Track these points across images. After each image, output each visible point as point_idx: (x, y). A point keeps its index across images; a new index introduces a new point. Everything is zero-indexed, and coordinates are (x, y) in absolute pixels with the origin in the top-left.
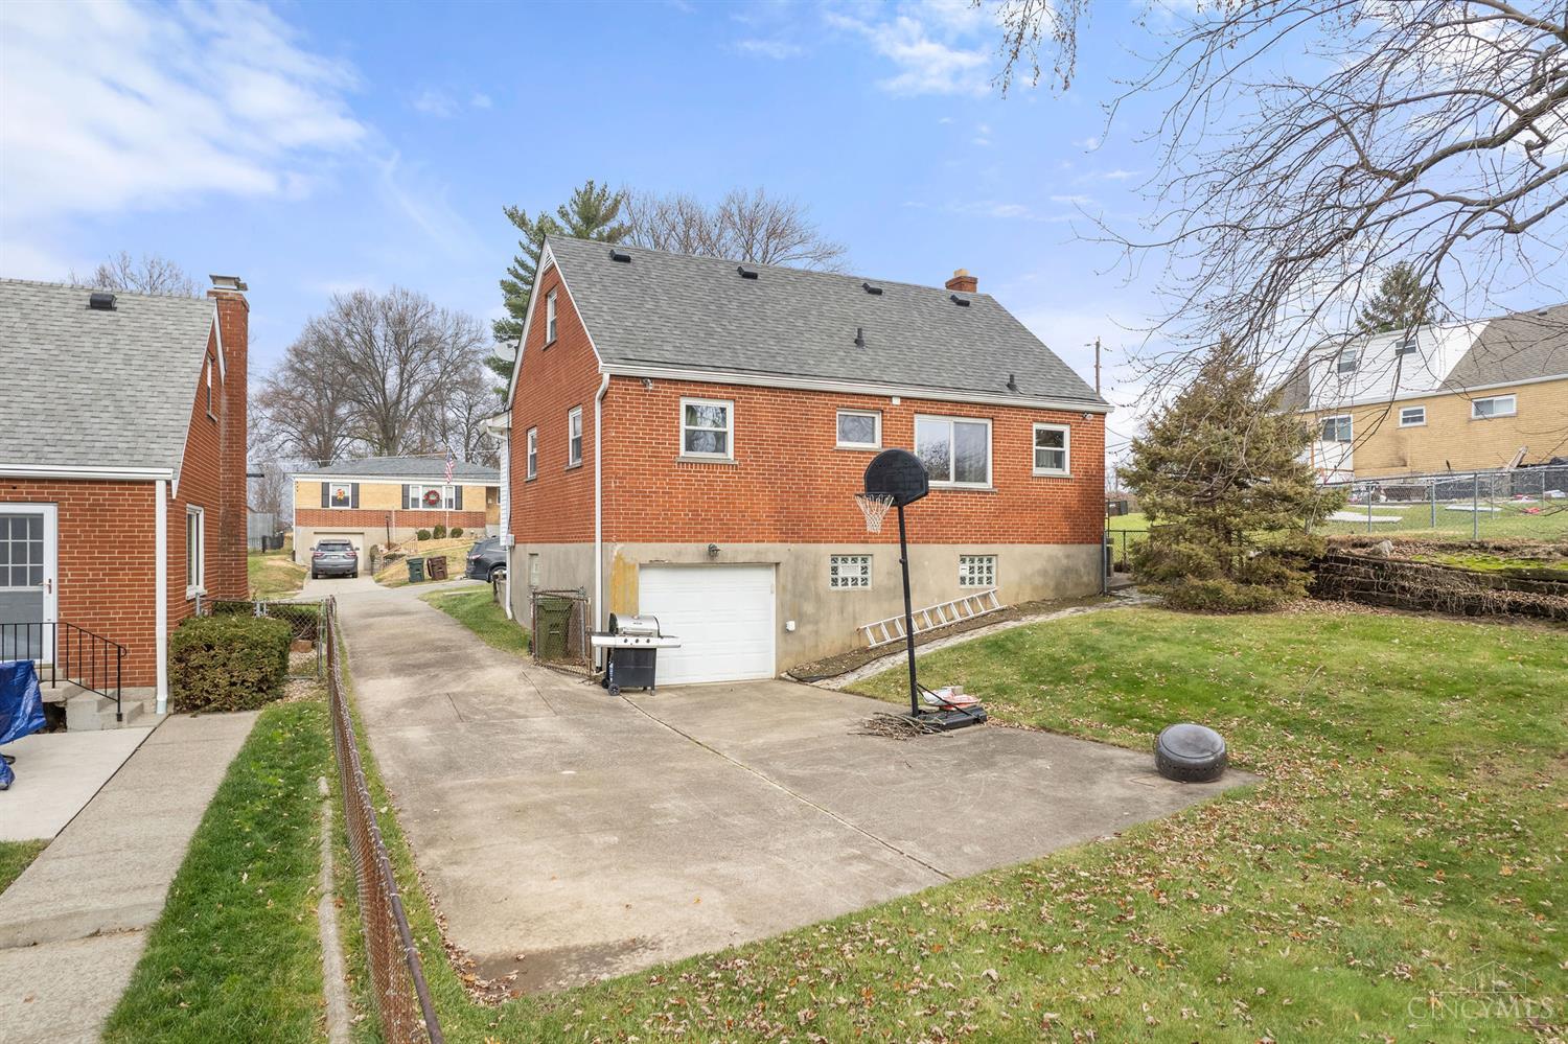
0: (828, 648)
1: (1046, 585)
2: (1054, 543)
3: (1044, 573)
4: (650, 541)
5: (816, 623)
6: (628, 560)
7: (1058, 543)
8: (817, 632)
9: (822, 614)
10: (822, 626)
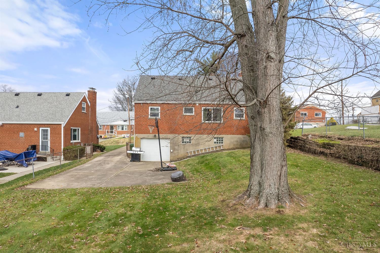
0: (181, 156)
1: (237, 144)
2: (240, 135)
3: (237, 141)
4: (143, 134)
5: (178, 150)
6: (138, 137)
7: (241, 135)
8: (178, 152)
9: (179, 149)
10: (179, 151)
